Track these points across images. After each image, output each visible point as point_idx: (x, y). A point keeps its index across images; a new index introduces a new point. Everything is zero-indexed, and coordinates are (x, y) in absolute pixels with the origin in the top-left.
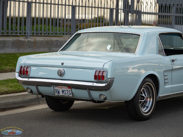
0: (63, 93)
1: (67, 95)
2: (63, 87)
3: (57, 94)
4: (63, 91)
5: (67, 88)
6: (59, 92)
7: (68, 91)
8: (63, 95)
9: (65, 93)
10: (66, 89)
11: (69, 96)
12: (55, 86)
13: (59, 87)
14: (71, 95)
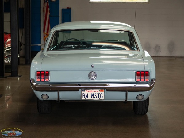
0: (93, 97)
1: (97, 98)
2: (93, 90)
3: (84, 98)
4: (93, 95)
5: (99, 91)
6: (87, 97)
7: (100, 95)
8: (93, 98)
9: (95, 96)
10: (97, 93)
11: (100, 99)
12: (83, 91)
13: (89, 90)
14: (103, 98)
